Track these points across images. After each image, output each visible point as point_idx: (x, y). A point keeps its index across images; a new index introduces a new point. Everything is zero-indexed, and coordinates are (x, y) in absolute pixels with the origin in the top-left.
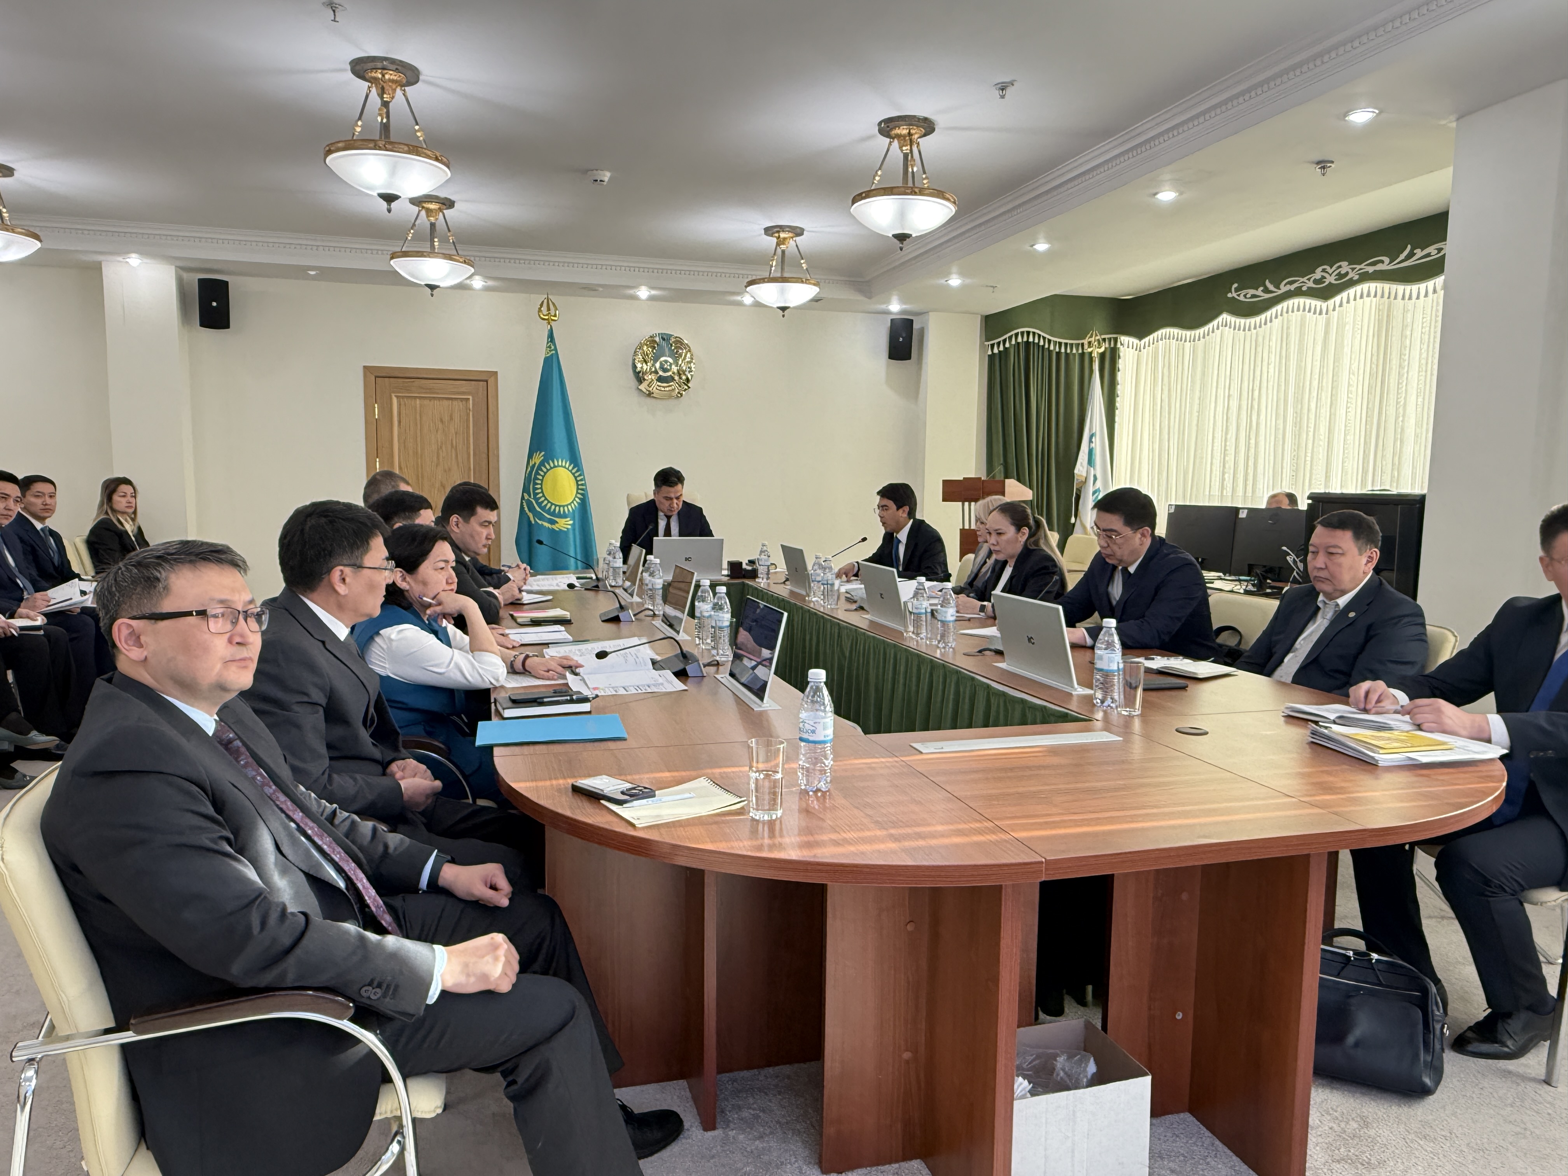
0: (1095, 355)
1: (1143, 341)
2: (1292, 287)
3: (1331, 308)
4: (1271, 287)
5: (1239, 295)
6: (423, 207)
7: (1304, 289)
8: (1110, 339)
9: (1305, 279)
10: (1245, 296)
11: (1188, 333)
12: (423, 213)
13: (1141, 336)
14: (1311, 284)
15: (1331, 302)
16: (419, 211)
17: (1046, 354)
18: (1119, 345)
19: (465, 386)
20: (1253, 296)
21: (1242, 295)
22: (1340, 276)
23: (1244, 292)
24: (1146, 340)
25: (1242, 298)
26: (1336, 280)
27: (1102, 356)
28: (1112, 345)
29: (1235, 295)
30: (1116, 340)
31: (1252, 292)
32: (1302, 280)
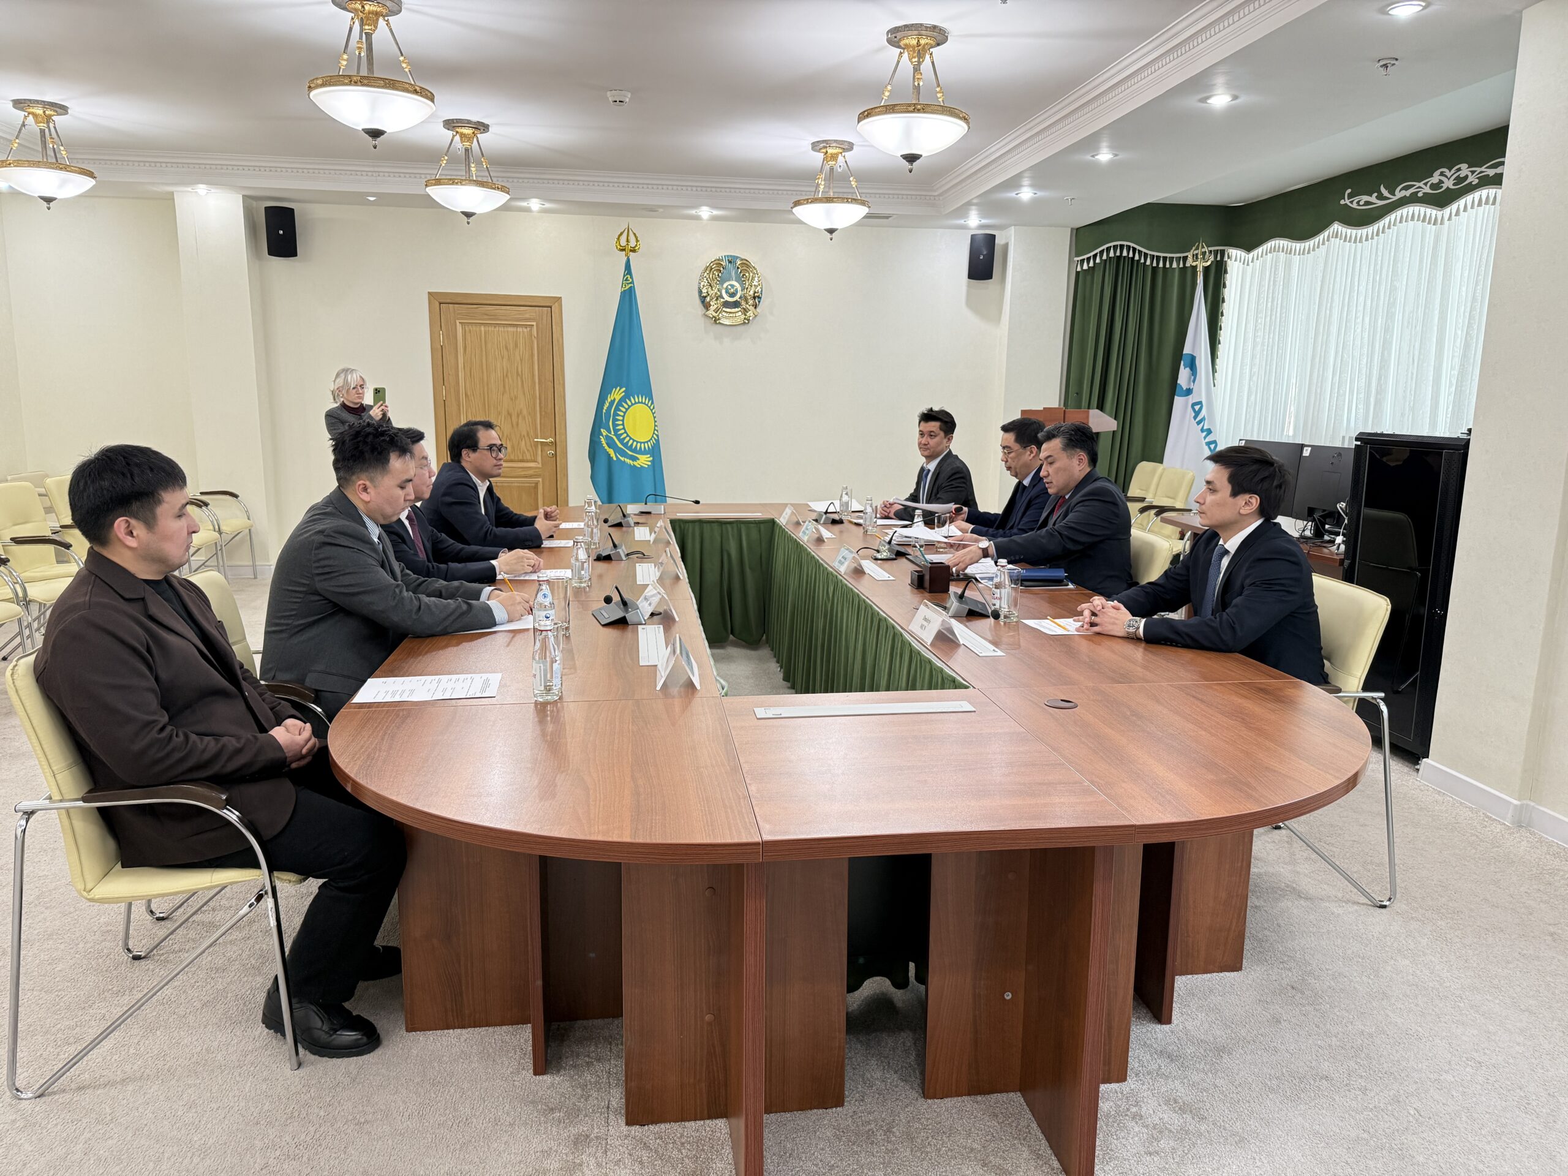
0: (1200, 269)
1: (1251, 255)
2: (1408, 193)
3: (1446, 217)
4: (1385, 193)
5: (1352, 202)
6: (457, 132)
7: (1420, 195)
8: (1216, 252)
9: (1421, 184)
10: (1358, 203)
11: (1298, 246)
12: (457, 138)
13: (1249, 248)
14: (1427, 190)
15: (1447, 211)
16: (454, 136)
17: (1141, 269)
18: (1226, 258)
19: (530, 312)
20: (1367, 203)
21: (1355, 202)
22: (1459, 180)
23: (1356, 199)
24: (1255, 253)
25: (1354, 206)
26: (1454, 185)
27: (1206, 270)
28: (1219, 259)
29: (1348, 202)
30: (1223, 253)
31: (1365, 198)
32: (1418, 184)
